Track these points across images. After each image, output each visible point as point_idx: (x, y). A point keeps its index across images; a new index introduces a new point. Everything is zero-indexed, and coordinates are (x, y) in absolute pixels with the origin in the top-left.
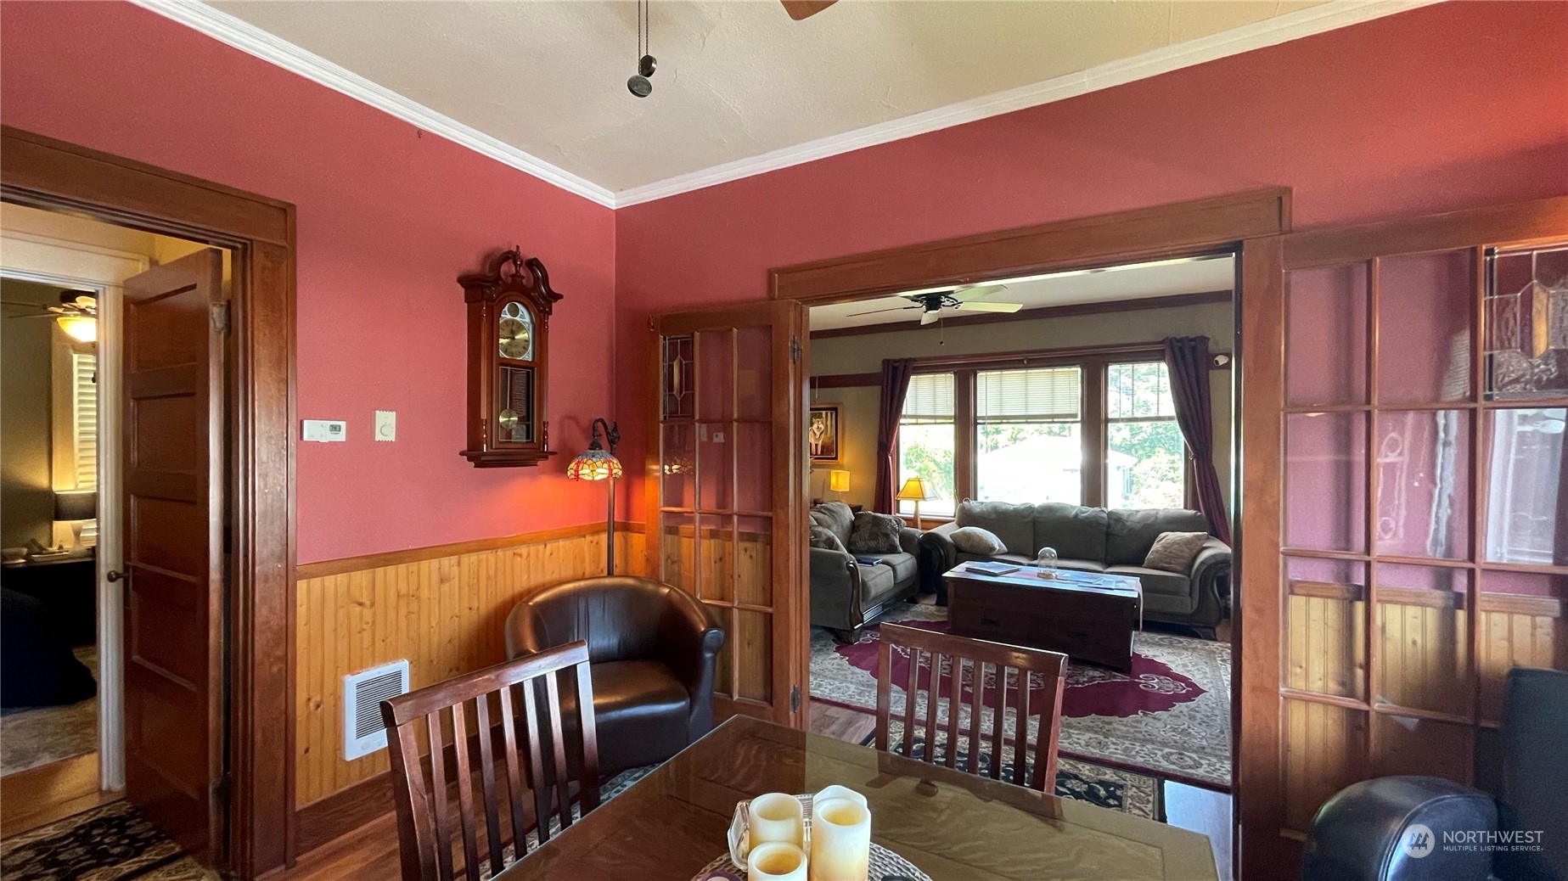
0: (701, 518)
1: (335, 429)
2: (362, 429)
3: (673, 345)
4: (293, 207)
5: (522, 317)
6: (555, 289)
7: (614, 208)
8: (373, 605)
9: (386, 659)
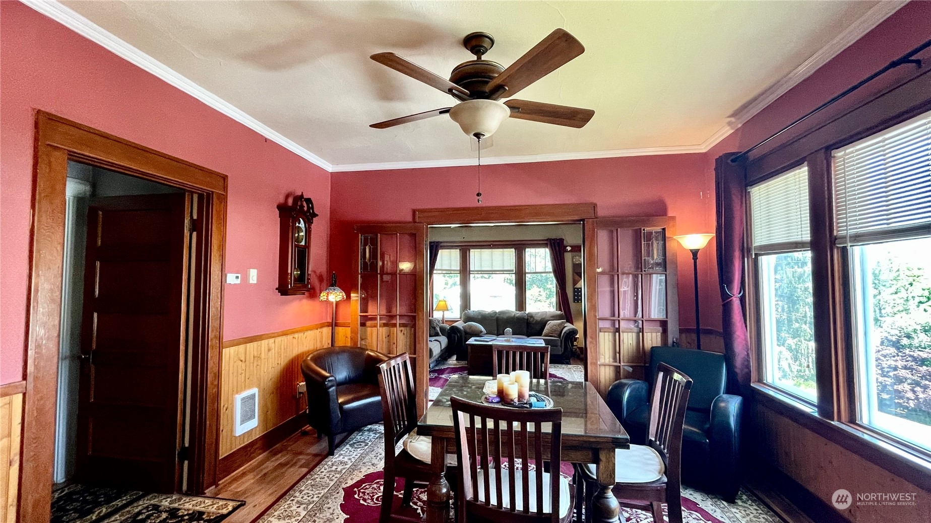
0: (380, 318)
1: (237, 277)
2: (245, 278)
3: (366, 239)
4: (227, 176)
5: (302, 225)
6: (316, 212)
7: (330, 172)
8: (245, 361)
9: (249, 388)
